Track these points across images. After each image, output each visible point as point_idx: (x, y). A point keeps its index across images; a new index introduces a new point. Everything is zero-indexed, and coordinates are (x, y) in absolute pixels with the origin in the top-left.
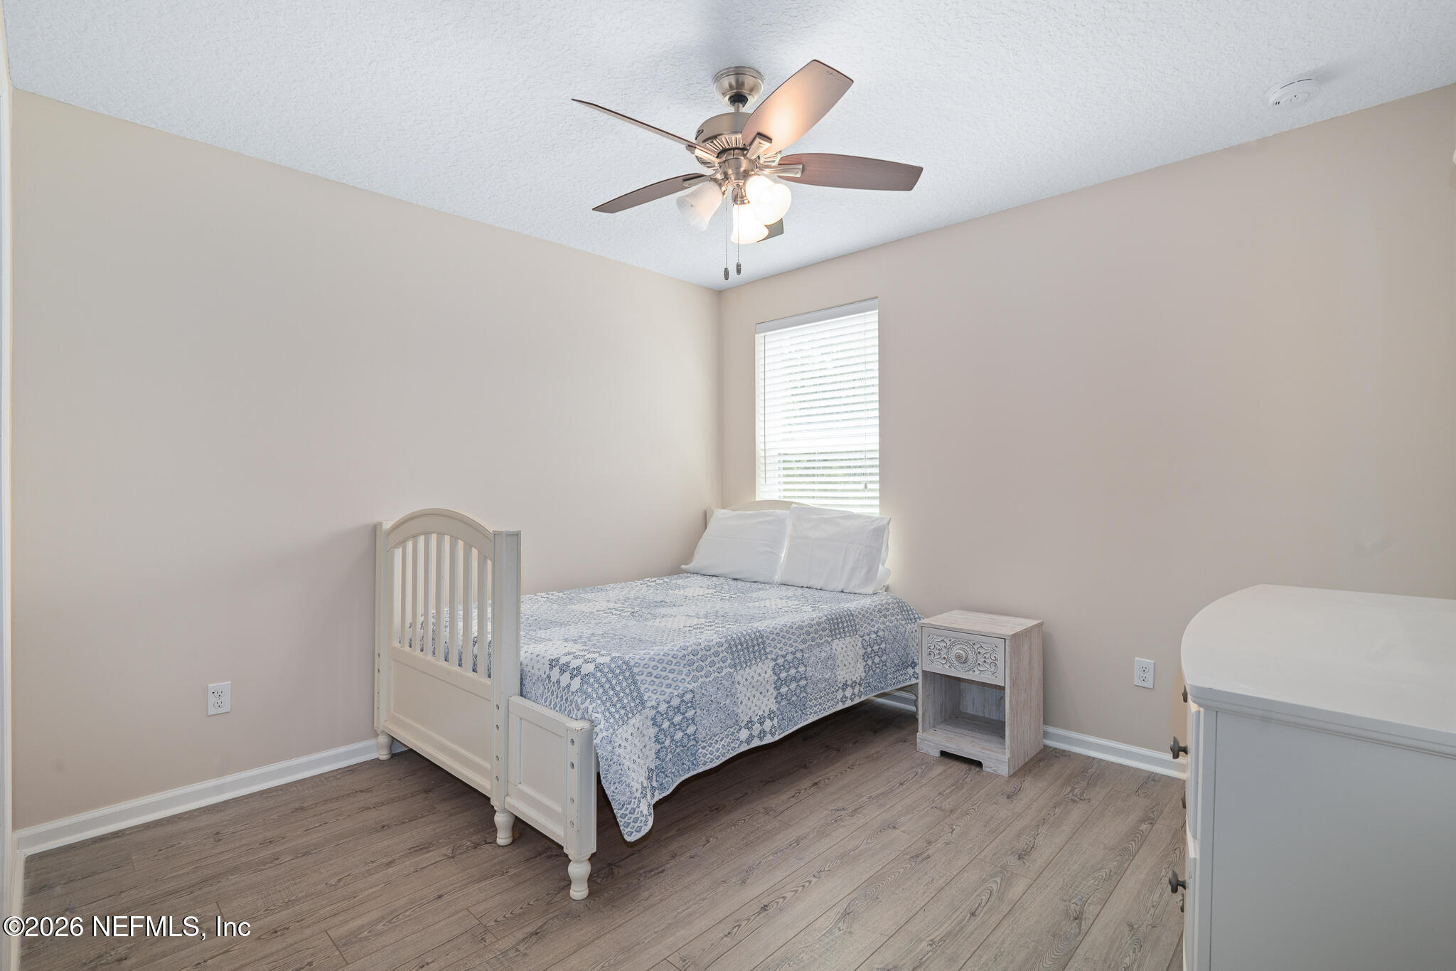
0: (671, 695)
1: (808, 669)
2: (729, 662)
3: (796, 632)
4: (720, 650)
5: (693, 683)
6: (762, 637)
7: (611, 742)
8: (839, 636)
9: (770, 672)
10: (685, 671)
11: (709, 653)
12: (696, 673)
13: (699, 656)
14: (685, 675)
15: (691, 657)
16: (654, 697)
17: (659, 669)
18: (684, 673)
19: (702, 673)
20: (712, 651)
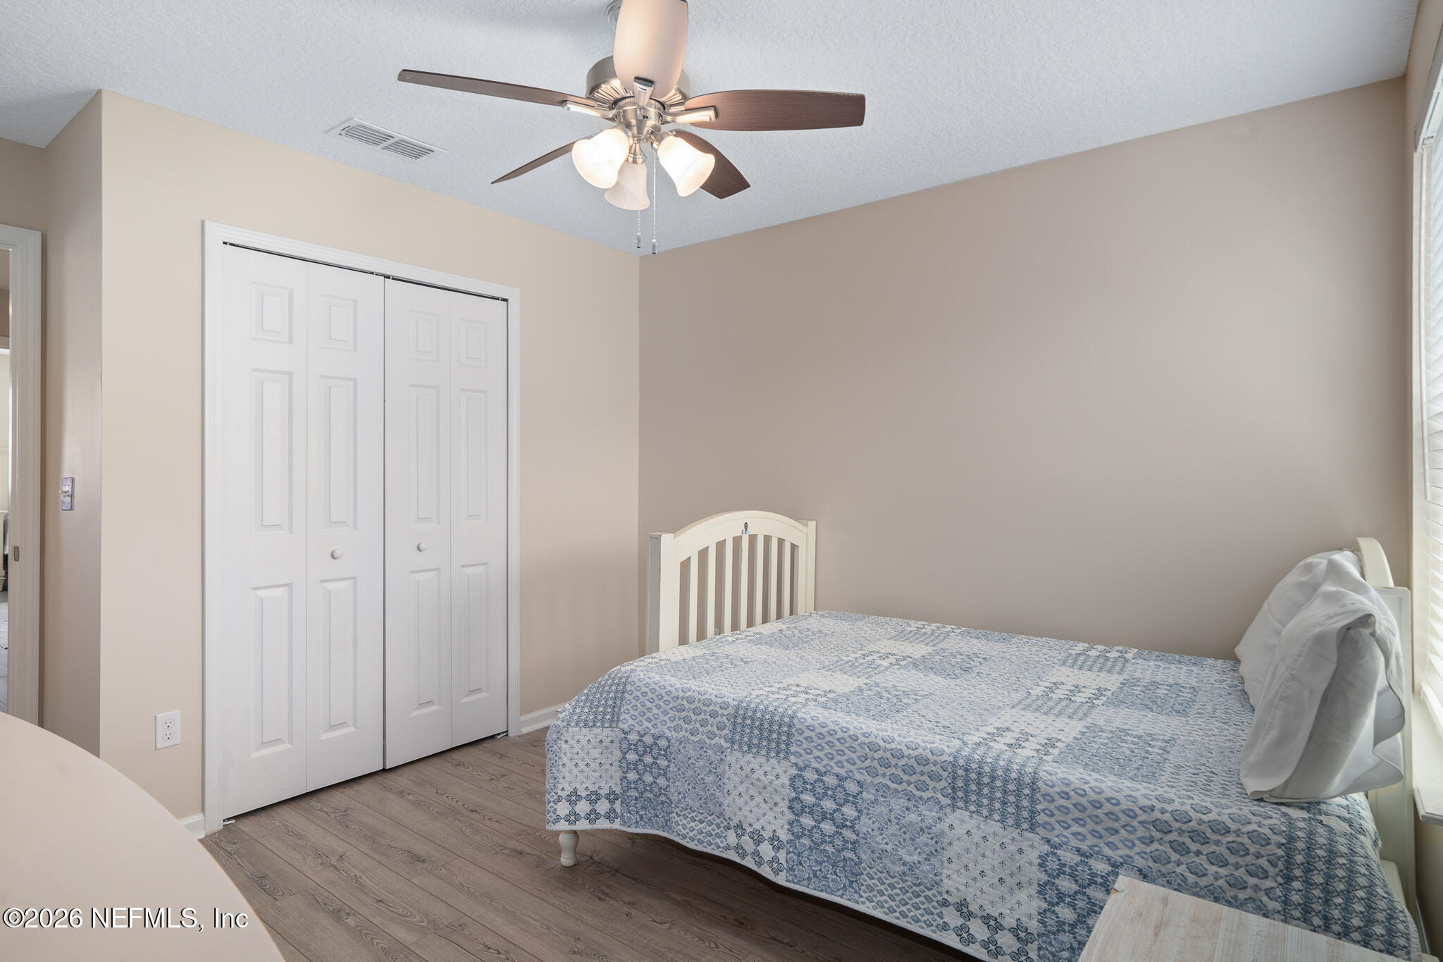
0: (647, 730)
1: (864, 819)
2: (726, 732)
3: (858, 748)
4: (720, 711)
5: (673, 732)
6: (790, 726)
7: (558, 732)
8: (972, 808)
9: (785, 780)
10: (671, 713)
11: (706, 708)
12: (681, 722)
13: (693, 706)
14: (669, 718)
15: (685, 702)
16: (631, 722)
17: (647, 698)
18: (669, 716)
19: (689, 727)
20: (711, 708)
